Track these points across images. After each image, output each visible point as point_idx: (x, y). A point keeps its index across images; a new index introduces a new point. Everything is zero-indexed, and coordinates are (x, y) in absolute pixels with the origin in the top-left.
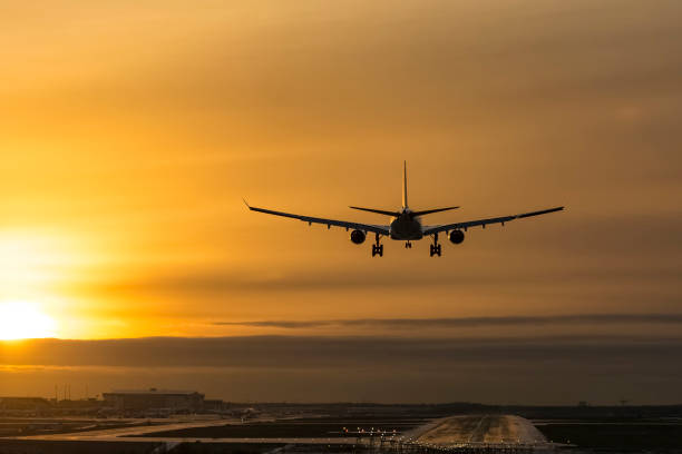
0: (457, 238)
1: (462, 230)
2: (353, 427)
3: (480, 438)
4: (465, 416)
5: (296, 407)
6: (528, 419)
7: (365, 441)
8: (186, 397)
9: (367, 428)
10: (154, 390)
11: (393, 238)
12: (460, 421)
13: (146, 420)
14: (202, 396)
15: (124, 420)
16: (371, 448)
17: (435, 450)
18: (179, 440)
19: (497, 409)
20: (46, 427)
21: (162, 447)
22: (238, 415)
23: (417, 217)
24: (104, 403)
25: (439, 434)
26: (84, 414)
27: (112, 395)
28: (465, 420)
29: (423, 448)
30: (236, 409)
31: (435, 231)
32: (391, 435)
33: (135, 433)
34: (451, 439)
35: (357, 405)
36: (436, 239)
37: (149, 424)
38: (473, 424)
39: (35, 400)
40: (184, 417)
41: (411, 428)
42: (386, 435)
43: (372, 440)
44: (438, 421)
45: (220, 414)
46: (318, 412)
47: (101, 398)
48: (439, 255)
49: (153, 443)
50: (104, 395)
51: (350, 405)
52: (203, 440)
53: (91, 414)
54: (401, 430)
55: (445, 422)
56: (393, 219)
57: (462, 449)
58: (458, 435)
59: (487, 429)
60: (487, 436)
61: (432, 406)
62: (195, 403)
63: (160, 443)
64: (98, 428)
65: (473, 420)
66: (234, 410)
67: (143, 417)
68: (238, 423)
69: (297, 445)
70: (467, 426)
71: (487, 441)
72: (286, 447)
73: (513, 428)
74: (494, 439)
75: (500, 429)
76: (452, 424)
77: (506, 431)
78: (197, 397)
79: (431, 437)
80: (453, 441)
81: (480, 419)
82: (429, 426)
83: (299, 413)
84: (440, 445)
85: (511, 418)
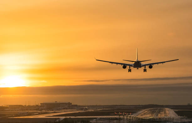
0: (151, 67)
1: (152, 65)
2: (118, 112)
3: (157, 115)
4: (152, 109)
5: (100, 106)
6: (172, 109)
7: (121, 117)
8: (66, 104)
9: (122, 113)
10: (56, 102)
11: (134, 67)
12: (151, 110)
13: (54, 111)
14: (71, 103)
15: (47, 111)
16: (123, 119)
17: (143, 119)
18: (64, 117)
19: (162, 106)
20: (23, 114)
21: (59, 119)
22: (82, 109)
23: (140, 62)
24: (41, 106)
25: (145, 114)
26: (34, 110)
27: (44, 104)
28: (152, 110)
29: (140, 119)
30: (82, 107)
31: (145, 65)
32: (130, 115)
33: (50, 115)
34: (148, 116)
35: (119, 106)
36: (145, 67)
37: (55, 112)
38: (155, 111)
39: (20, 106)
40: (65, 110)
41: (136, 113)
42: (128, 115)
43: (124, 116)
44: (144, 110)
45: (77, 109)
46: (107, 108)
47: (40, 105)
48: (146, 72)
49: (56, 118)
50: (41, 104)
51: (117, 106)
52: (72, 117)
53: (37, 110)
54: (133, 113)
55: (146, 110)
56: (134, 63)
57: (152, 119)
58: (150, 114)
59: (159, 112)
60: (159, 115)
61: (142, 105)
62: (69, 106)
63: (58, 118)
64: (39, 114)
65: (155, 110)
66: (81, 107)
67: (53, 110)
68: (82, 112)
69: (101, 118)
70: (153, 111)
71: (159, 116)
72: (97, 119)
73: (167, 112)
74: (161, 116)
75: (163, 112)
76: (149, 111)
77: (165, 113)
78: (69, 104)
79: (142, 115)
80: (149, 116)
81: (157, 109)
82: (141, 112)
83: (101, 108)
84: (145, 117)
85: (167, 109)
